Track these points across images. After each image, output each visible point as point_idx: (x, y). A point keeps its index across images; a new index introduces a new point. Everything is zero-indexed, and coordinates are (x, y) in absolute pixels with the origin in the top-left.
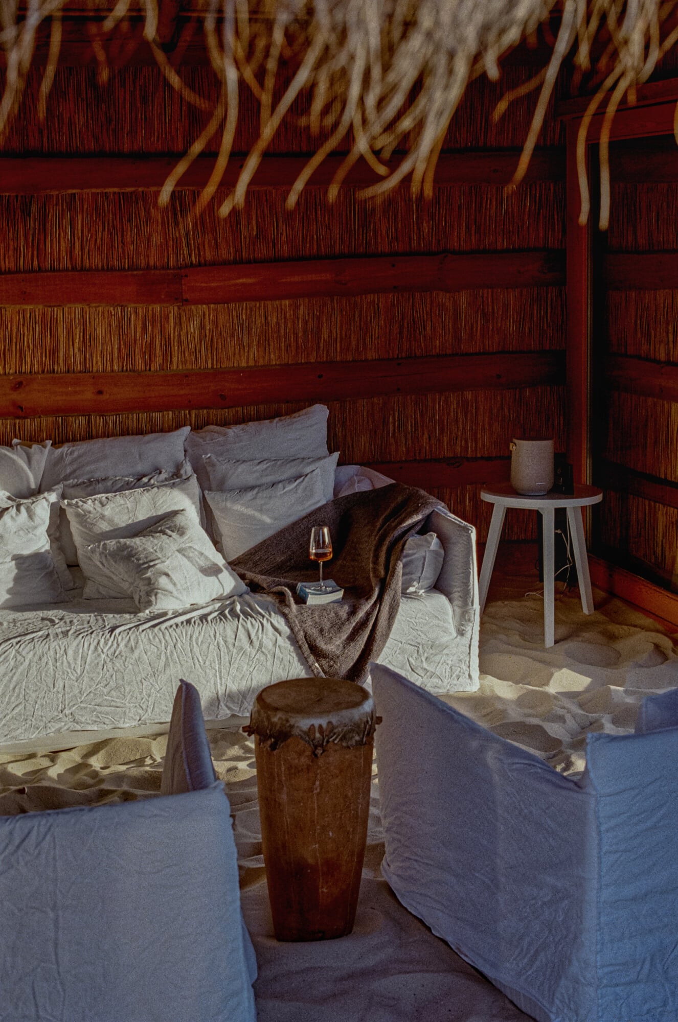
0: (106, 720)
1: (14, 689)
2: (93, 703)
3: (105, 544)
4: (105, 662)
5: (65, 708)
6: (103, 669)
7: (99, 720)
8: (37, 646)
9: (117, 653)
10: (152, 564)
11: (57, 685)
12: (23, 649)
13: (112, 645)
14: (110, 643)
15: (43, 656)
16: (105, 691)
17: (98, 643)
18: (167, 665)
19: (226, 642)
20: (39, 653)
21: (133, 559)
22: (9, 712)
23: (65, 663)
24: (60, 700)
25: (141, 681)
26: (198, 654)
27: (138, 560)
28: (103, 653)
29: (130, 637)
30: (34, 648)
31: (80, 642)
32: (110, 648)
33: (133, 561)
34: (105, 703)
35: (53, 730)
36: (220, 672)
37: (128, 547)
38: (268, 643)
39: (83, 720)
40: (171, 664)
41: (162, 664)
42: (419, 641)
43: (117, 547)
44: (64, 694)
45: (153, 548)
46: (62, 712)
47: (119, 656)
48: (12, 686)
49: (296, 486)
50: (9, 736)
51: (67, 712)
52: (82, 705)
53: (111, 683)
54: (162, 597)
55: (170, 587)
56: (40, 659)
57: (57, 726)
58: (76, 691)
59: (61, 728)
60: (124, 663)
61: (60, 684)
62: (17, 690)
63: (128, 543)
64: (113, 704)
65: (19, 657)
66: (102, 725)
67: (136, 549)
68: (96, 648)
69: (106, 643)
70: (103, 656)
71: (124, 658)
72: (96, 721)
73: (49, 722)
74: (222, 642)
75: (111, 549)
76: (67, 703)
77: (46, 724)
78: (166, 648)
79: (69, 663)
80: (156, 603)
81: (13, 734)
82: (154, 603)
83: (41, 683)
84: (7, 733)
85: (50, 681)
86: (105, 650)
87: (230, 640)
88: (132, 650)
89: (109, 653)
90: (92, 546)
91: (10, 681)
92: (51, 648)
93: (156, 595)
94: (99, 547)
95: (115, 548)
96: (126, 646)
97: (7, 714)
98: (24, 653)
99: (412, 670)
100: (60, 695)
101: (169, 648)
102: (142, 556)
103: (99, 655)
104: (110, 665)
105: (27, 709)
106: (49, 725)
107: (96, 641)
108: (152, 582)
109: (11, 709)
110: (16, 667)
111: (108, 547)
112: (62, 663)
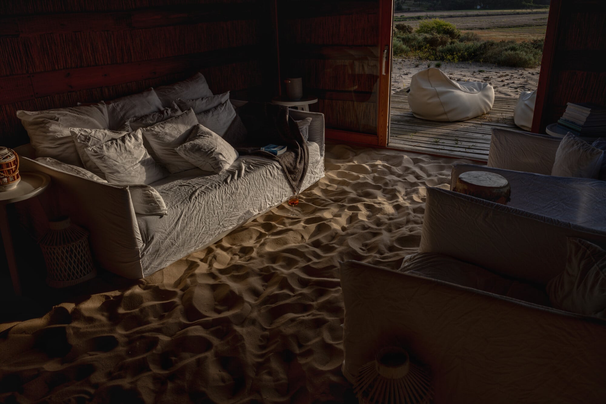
0: (234, 223)
1: (201, 220)
2: (229, 217)
3: (185, 145)
4: (229, 197)
5: (220, 222)
6: (229, 201)
7: (232, 224)
8: (205, 197)
9: (232, 192)
10: (212, 150)
11: (215, 213)
12: (200, 201)
13: (230, 189)
14: (229, 188)
15: (208, 201)
16: (232, 210)
17: (225, 190)
18: (249, 192)
19: (264, 177)
20: (206, 199)
21: (202, 150)
22: (201, 231)
23: (216, 203)
24: (217, 220)
25: (242, 202)
26: (257, 184)
27: (205, 150)
28: (228, 193)
29: (235, 184)
30: (204, 199)
31: (219, 191)
32: (230, 190)
33: (203, 151)
34: (233, 215)
35: (217, 233)
36: (265, 190)
37: (197, 145)
38: (276, 174)
39: (227, 225)
40: (250, 191)
41: (247, 192)
42: (313, 161)
43: (191, 146)
44: (218, 217)
45: (207, 143)
46: (219, 224)
47: (234, 193)
48: (200, 219)
49: (225, 108)
50: (202, 242)
51: (221, 224)
52: (225, 219)
53: (233, 206)
54: (224, 164)
55: (224, 159)
56: (207, 203)
57: (218, 231)
58: (222, 213)
59: (219, 232)
60: (235, 196)
61: (216, 212)
62: (202, 221)
63: (195, 143)
64: (236, 215)
65: (200, 205)
66: (233, 226)
67: (201, 145)
68: (225, 192)
69: (228, 189)
70: (228, 195)
71: (235, 194)
72: (231, 225)
73: (215, 230)
74: (263, 178)
75: (189, 147)
76: (220, 220)
77: (214, 232)
78: (247, 186)
79: (217, 202)
80: (223, 167)
81: (204, 241)
82: (222, 167)
83: (210, 214)
84: (201, 241)
85: (213, 212)
86: (228, 192)
87: (265, 176)
88: (237, 189)
89: (230, 193)
90: (179, 147)
91: (199, 217)
92: (210, 197)
93: (221, 164)
94: (182, 147)
95: (190, 146)
96: (235, 188)
97: (200, 233)
98: (201, 202)
99: (312, 173)
100: (217, 217)
101: (248, 185)
102: (205, 148)
103: (227, 195)
104: (231, 198)
105: (207, 227)
106: (216, 232)
107: (224, 189)
108: (217, 158)
109: (201, 230)
110: (200, 210)
111: (187, 147)
112: (215, 203)
